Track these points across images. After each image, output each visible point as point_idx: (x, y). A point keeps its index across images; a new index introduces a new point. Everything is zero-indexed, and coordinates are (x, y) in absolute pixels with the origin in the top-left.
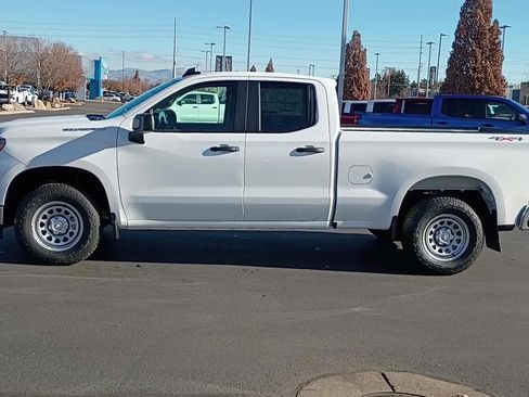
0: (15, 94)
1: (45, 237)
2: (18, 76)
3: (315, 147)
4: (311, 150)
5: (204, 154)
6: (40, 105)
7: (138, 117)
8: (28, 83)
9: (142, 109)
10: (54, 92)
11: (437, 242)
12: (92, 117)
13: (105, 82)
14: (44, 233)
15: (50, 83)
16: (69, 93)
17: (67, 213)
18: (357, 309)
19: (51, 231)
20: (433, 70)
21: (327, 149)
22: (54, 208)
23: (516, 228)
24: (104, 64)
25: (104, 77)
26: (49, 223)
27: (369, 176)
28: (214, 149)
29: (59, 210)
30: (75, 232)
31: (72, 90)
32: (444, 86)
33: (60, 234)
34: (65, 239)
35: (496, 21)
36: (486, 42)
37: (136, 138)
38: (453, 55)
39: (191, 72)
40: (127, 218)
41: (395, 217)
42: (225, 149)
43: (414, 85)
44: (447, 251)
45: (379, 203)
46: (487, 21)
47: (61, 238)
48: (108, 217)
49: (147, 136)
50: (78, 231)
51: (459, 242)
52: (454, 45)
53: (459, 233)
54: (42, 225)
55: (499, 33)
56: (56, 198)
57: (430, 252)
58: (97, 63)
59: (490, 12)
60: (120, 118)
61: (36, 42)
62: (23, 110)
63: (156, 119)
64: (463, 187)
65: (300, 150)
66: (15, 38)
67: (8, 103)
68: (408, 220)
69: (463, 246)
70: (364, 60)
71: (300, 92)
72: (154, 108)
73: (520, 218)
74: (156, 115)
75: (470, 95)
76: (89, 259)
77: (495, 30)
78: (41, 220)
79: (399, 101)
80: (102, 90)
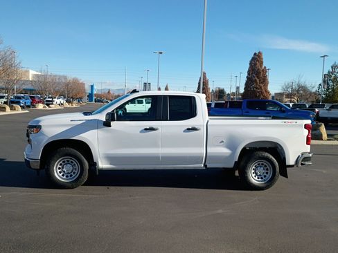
0: (55, 100)
1: (61, 175)
2: (56, 92)
3: (196, 127)
4: (194, 129)
5: (141, 132)
6: (67, 105)
7: (108, 114)
8: (61, 95)
9: (110, 110)
10: (73, 99)
11: (256, 174)
12: (86, 114)
13: (95, 95)
14: (60, 172)
15: (71, 95)
16: (80, 100)
17: (72, 162)
18: (220, 211)
19: (64, 172)
20: (238, 88)
21: (202, 128)
22: (65, 160)
23: (295, 166)
24: (95, 87)
25: (95, 92)
26: (63, 168)
27: (223, 142)
28: (146, 129)
29: (68, 161)
30: (76, 172)
31: (81, 98)
32: (243, 95)
33: (68, 173)
34: (71, 176)
35: (265, 67)
36: (261, 76)
37: (107, 124)
38: (247, 82)
39: (135, 91)
40: (103, 164)
41: (236, 162)
42: (152, 129)
43: (228, 94)
44: (262, 178)
45: (228, 155)
46: (261, 67)
47: (69, 175)
48: (93, 164)
49: (112, 123)
50: (78, 172)
51: (267, 173)
52: (247, 77)
53: (267, 169)
54: (59, 169)
55: (266, 72)
56: (66, 155)
57: (254, 179)
58: (92, 87)
59: (262, 63)
60: (99, 115)
61: (65, 77)
62: (59, 107)
63: (117, 114)
64: (268, 146)
65: (188, 129)
66: (55, 76)
67: (52, 104)
68: (242, 163)
69: (269, 176)
70: (207, 84)
71: (188, 100)
72: (116, 109)
73: (297, 161)
74: (117, 112)
75: (255, 99)
76: (83, 185)
77: (265, 71)
78: (59, 166)
79: (226, 102)
80: (94, 98)
